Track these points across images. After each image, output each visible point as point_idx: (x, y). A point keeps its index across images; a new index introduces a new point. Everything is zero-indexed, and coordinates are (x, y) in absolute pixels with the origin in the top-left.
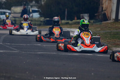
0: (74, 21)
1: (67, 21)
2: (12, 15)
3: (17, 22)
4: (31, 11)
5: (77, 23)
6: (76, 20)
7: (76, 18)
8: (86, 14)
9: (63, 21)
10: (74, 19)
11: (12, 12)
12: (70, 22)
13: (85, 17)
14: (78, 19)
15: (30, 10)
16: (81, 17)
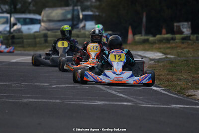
0: (158, 36)
1: (146, 37)
2: (43, 24)
3: (49, 39)
4: (81, 16)
5: (164, 41)
6: (164, 34)
7: (164, 31)
8: (186, 23)
9: (138, 37)
10: (161, 33)
11: (45, 19)
12: (151, 38)
13: (183, 28)
14: (167, 33)
15: (79, 15)
16: (175, 29)
